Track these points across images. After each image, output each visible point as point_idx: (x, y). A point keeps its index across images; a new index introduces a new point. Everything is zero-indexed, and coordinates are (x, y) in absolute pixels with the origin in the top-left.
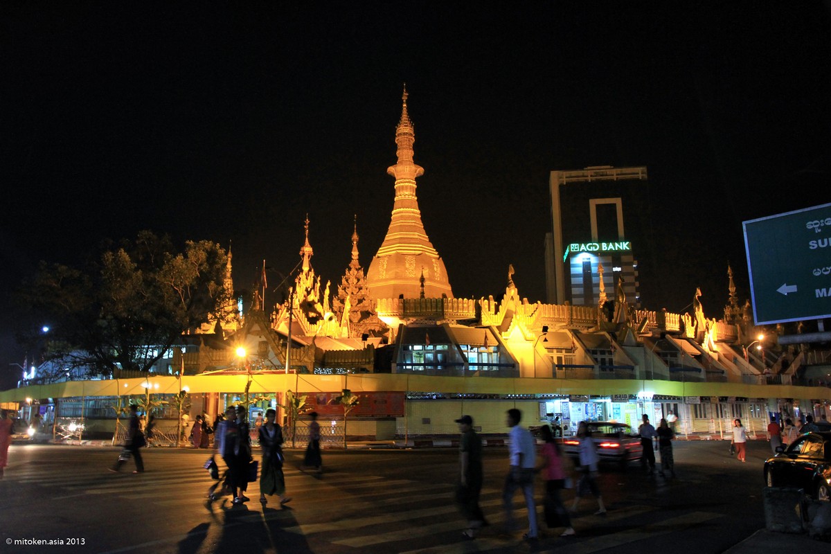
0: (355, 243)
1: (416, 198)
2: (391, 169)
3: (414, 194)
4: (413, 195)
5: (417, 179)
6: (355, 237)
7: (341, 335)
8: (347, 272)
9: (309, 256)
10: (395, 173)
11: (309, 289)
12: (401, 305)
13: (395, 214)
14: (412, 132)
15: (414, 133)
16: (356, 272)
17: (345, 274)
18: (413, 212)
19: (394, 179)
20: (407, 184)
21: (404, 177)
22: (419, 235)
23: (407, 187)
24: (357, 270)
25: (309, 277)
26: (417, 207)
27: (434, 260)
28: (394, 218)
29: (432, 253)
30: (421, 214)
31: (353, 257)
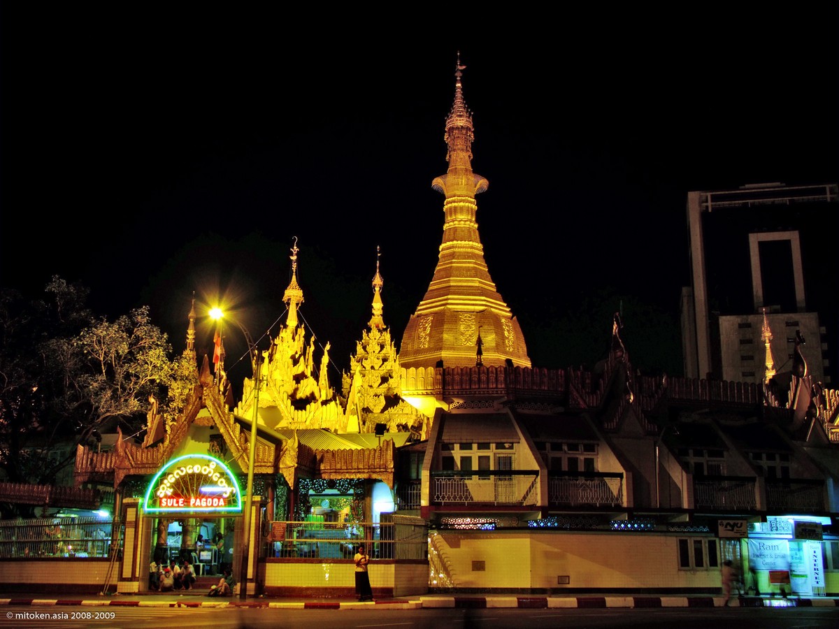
0: (377, 289)
1: (476, 226)
2: (437, 182)
3: (474, 219)
4: (471, 221)
7: (346, 427)
10: (444, 187)
12: (439, 377)
13: (443, 250)
14: (470, 126)
16: (378, 335)
18: (472, 247)
20: (462, 204)
21: (458, 193)
22: (480, 282)
23: (462, 208)
24: (381, 331)
26: (479, 240)
27: (503, 320)
28: (444, 256)
29: (502, 310)
30: (484, 250)
31: (373, 311)
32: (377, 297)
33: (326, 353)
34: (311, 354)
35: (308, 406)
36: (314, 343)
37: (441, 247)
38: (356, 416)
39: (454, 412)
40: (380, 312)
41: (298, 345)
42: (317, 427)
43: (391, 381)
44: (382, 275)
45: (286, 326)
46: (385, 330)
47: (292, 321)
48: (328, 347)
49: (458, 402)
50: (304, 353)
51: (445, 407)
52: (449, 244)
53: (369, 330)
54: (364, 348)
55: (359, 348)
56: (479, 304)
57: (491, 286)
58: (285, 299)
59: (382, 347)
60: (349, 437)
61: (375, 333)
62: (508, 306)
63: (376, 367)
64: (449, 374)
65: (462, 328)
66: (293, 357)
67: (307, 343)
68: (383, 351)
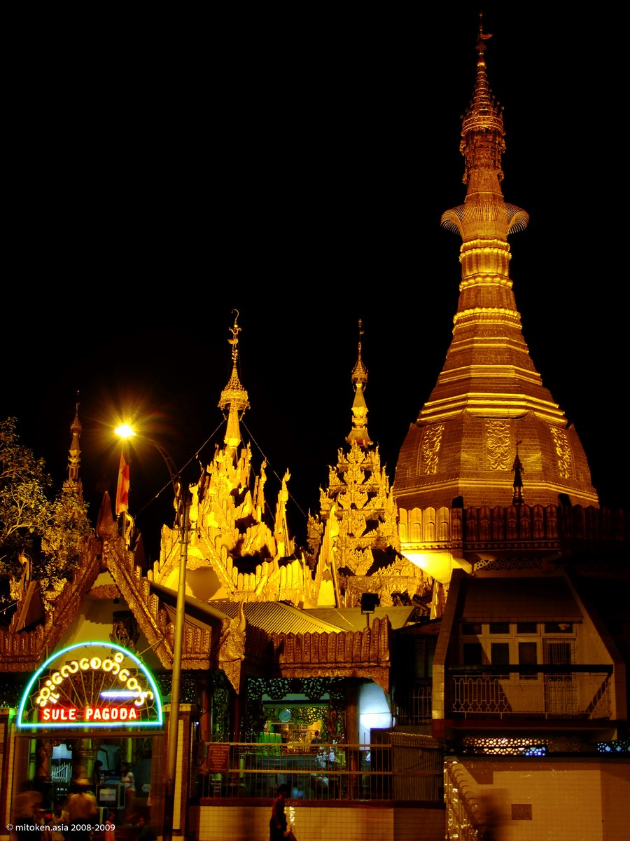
0: (359, 386)
1: (510, 284)
2: (449, 217)
3: (506, 274)
4: (502, 277)
5: (510, 239)
6: (360, 373)
7: (315, 599)
8: (340, 455)
9: (240, 412)
10: (459, 224)
11: (241, 491)
12: (457, 522)
13: (458, 322)
14: (499, 128)
15: (505, 128)
16: (361, 455)
17: (335, 462)
18: (504, 318)
19: (459, 241)
20: (487, 250)
21: (481, 233)
22: (517, 371)
23: (487, 257)
24: (365, 450)
25: (240, 463)
26: (514, 305)
27: (554, 430)
28: (460, 332)
29: (551, 414)
30: (522, 321)
31: (354, 420)
32: (359, 398)
33: (284, 486)
34: (262, 487)
35: (259, 568)
36: (266, 470)
37: (456, 318)
38: (330, 582)
39: (481, 575)
40: (363, 421)
41: (240, 475)
42: (272, 599)
43: (381, 526)
44: (366, 365)
45: (223, 446)
46: (372, 448)
47: (232, 439)
48: (287, 477)
49: (485, 560)
50: (251, 486)
51: (467, 568)
52: (467, 312)
53: (347, 449)
54: (341, 476)
55: (333, 478)
56: (515, 405)
57: (533, 377)
58: (222, 404)
59: (368, 474)
60: (321, 613)
61: (356, 454)
62: (560, 409)
63: (359, 506)
64: (472, 517)
65: (490, 443)
66: (234, 493)
67: (255, 471)
68: (370, 481)
